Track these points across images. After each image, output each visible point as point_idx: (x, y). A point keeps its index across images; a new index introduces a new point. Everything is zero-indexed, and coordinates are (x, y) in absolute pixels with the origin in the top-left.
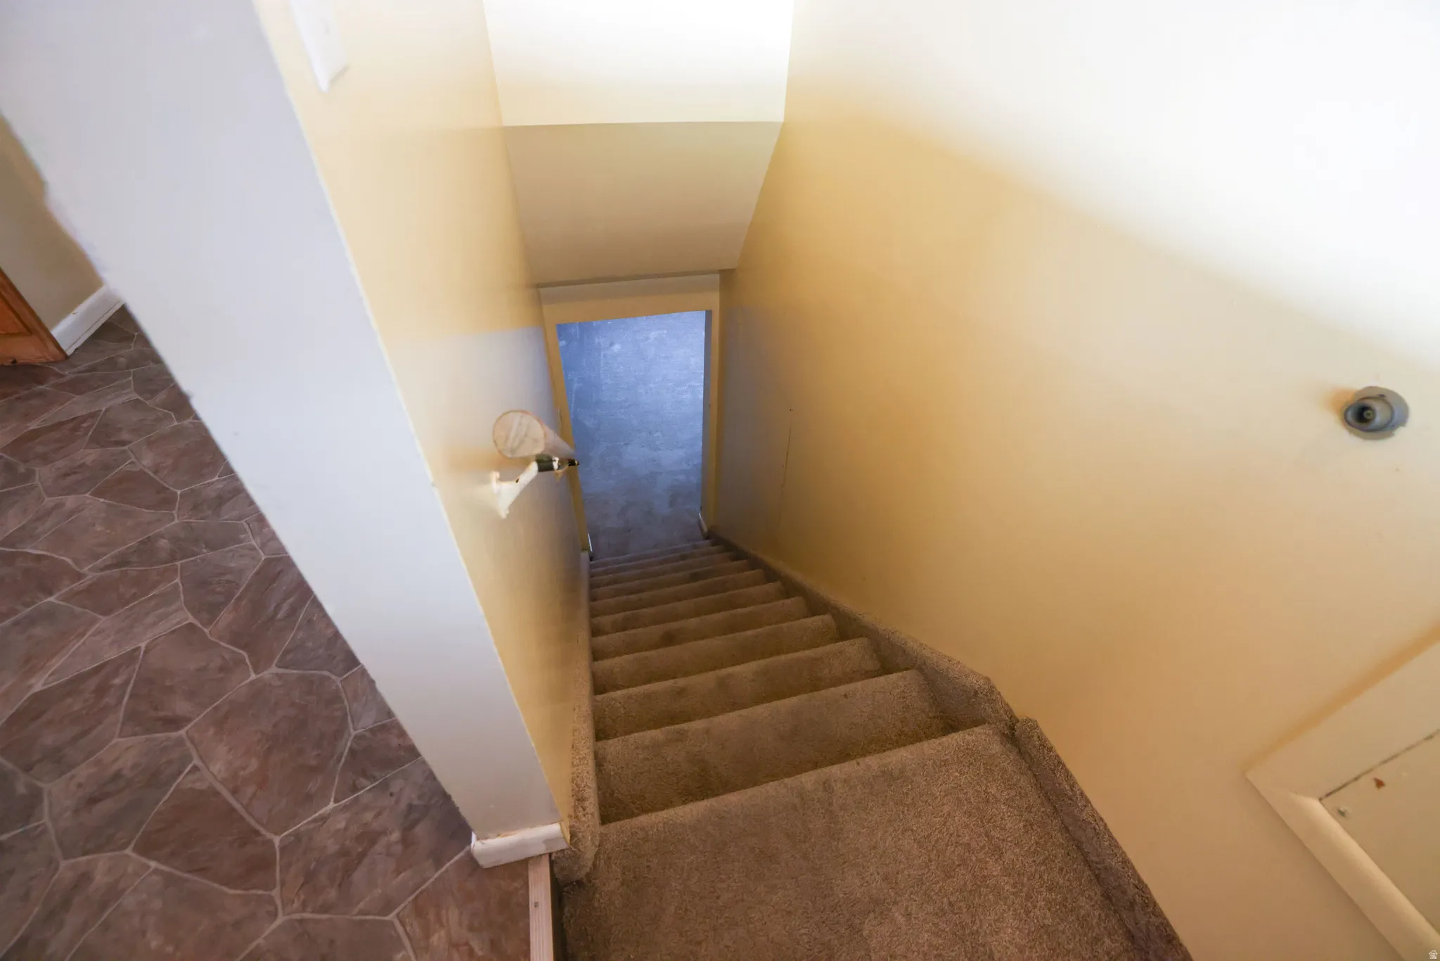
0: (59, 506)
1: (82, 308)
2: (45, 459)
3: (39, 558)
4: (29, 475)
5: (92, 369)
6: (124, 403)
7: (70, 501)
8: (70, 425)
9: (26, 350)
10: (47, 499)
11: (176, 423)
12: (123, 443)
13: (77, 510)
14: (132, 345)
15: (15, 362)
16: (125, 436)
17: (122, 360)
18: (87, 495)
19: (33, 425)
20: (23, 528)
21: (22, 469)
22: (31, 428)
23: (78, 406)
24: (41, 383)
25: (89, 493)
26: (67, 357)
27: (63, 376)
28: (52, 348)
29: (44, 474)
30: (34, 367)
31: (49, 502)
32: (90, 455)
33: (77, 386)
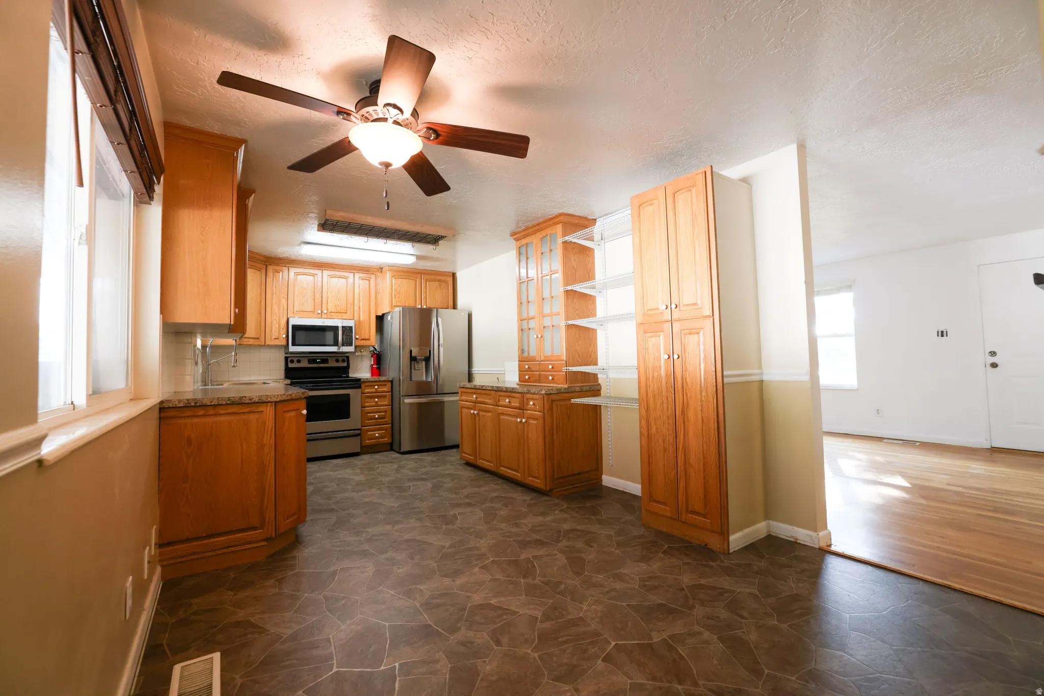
0: (701, 633)
1: (746, 531)
2: (702, 603)
3: (681, 657)
4: (692, 607)
5: (739, 565)
6: (750, 593)
7: (707, 635)
8: (719, 591)
9: (714, 542)
10: (696, 626)
11: (776, 622)
12: (743, 617)
13: (707, 642)
14: (763, 561)
15: (706, 545)
16: (745, 614)
17: (755, 568)
18: (715, 636)
19: (703, 582)
20: (681, 634)
21: (691, 602)
22: (702, 582)
23: (726, 582)
24: (713, 562)
25: (717, 636)
26: (729, 554)
27: (724, 563)
28: (726, 546)
29: (699, 611)
30: (713, 551)
31: (697, 628)
32: (724, 614)
33: (728, 571)
